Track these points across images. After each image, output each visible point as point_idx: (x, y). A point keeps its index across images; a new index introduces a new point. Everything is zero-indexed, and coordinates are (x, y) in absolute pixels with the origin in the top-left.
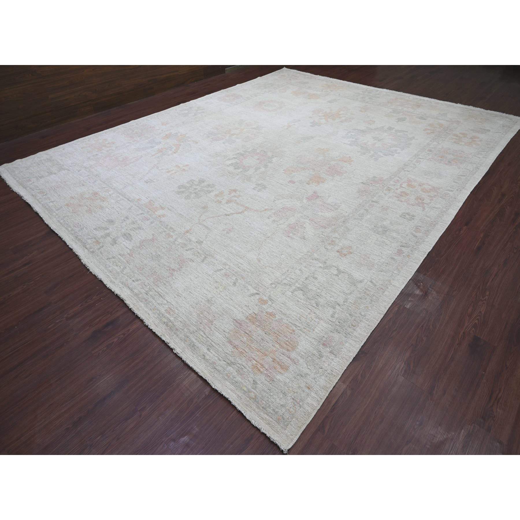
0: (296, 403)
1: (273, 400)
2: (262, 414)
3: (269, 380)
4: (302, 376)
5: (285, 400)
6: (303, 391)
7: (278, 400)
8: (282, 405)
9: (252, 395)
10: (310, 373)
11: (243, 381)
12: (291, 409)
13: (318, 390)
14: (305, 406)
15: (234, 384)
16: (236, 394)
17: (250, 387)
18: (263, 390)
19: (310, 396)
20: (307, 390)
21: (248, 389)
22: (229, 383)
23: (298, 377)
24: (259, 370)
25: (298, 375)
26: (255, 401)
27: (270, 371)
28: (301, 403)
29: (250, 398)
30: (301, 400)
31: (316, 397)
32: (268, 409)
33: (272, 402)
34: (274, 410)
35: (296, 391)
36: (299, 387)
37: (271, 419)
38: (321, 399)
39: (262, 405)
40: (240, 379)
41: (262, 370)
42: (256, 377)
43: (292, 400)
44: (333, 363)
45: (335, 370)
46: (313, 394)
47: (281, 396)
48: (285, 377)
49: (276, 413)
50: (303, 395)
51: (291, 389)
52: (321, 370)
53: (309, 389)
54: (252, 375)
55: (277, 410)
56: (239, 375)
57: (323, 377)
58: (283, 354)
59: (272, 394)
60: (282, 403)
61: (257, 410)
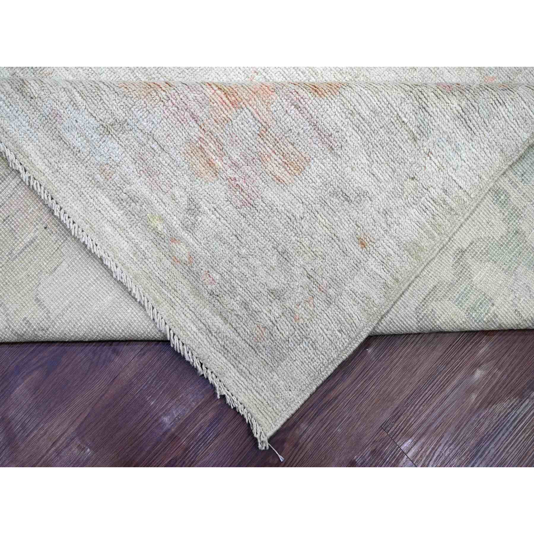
0: (316, 291)
1: (245, 270)
2: (207, 312)
3: (239, 204)
4: (347, 199)
5: (283, 277)
6: (345, 253)
7: (261, 272)
8: (272, 292)
9: (182, 251)
10: (372, 190)
11: (153, 198)
12: (300, 311)
13: (392, 252)
14: (346, 301)
15: (124, 204)
16: (129, 239)
17: (175, 223)
18: (218, 237)
19: (362, 271)
20: (356, 250)
21: (170, 228)
22: (107, 200)
23: (335, 200)
24: (210, 163)
25: (334, 194)
26: (190, 271)
27: (247, 169)
28: (331, 291)
29: (176, 261)
30: (335, 282)
31: (383, 274)
32: (226, 299)
33: (243, 278)
34: (245, 305)
35: (319, 250)
36: (334, 238)
37: (233, 335)
38: (397, 280)
39: (209, 287)
40: (145, 191)
41: (218, 164)
42: (197, 187)
43: (306, 280)
44: (455, 161)
45: (456, 189)
46: (372, 264)
47: (274, 261)
48: (291, 198)
49: (253, 314)
50: (341, 266)
51: (306, 243)
52: (411, 184)
53: (363, 245)
54: (185, 180)
55: (255, 305)
56: (143, 175)
57: (413, 212)
58: (297, 107)
59: (243, 251)
60: (273, 285)
61: (191, 299)
